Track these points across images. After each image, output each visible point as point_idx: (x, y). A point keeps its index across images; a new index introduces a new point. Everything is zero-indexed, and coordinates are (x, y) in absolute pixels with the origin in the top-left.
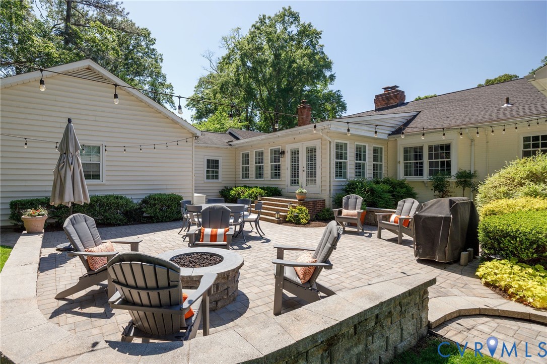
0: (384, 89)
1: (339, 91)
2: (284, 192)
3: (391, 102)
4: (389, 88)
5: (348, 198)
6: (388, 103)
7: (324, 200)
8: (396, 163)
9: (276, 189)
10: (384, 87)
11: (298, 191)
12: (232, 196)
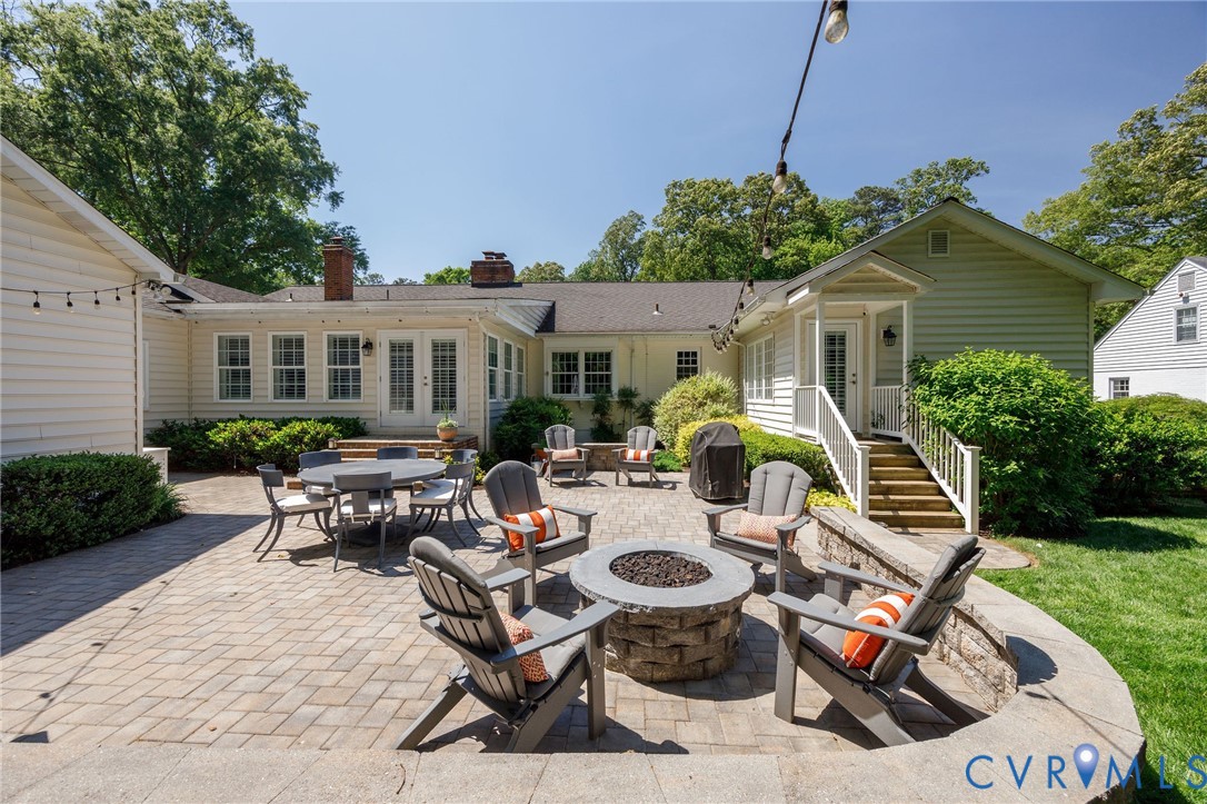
0: (485, 253)
1: (351, 228)
2: (370, 426)
3: (497, 276)
4: (493, 254)
5: (553, 431)
6: (492, 278)
7: (477, 438)
8: (541, 374)
9: (356, 421)
10: (485, 251)
11: (442, 424)
12: (218, 444)
